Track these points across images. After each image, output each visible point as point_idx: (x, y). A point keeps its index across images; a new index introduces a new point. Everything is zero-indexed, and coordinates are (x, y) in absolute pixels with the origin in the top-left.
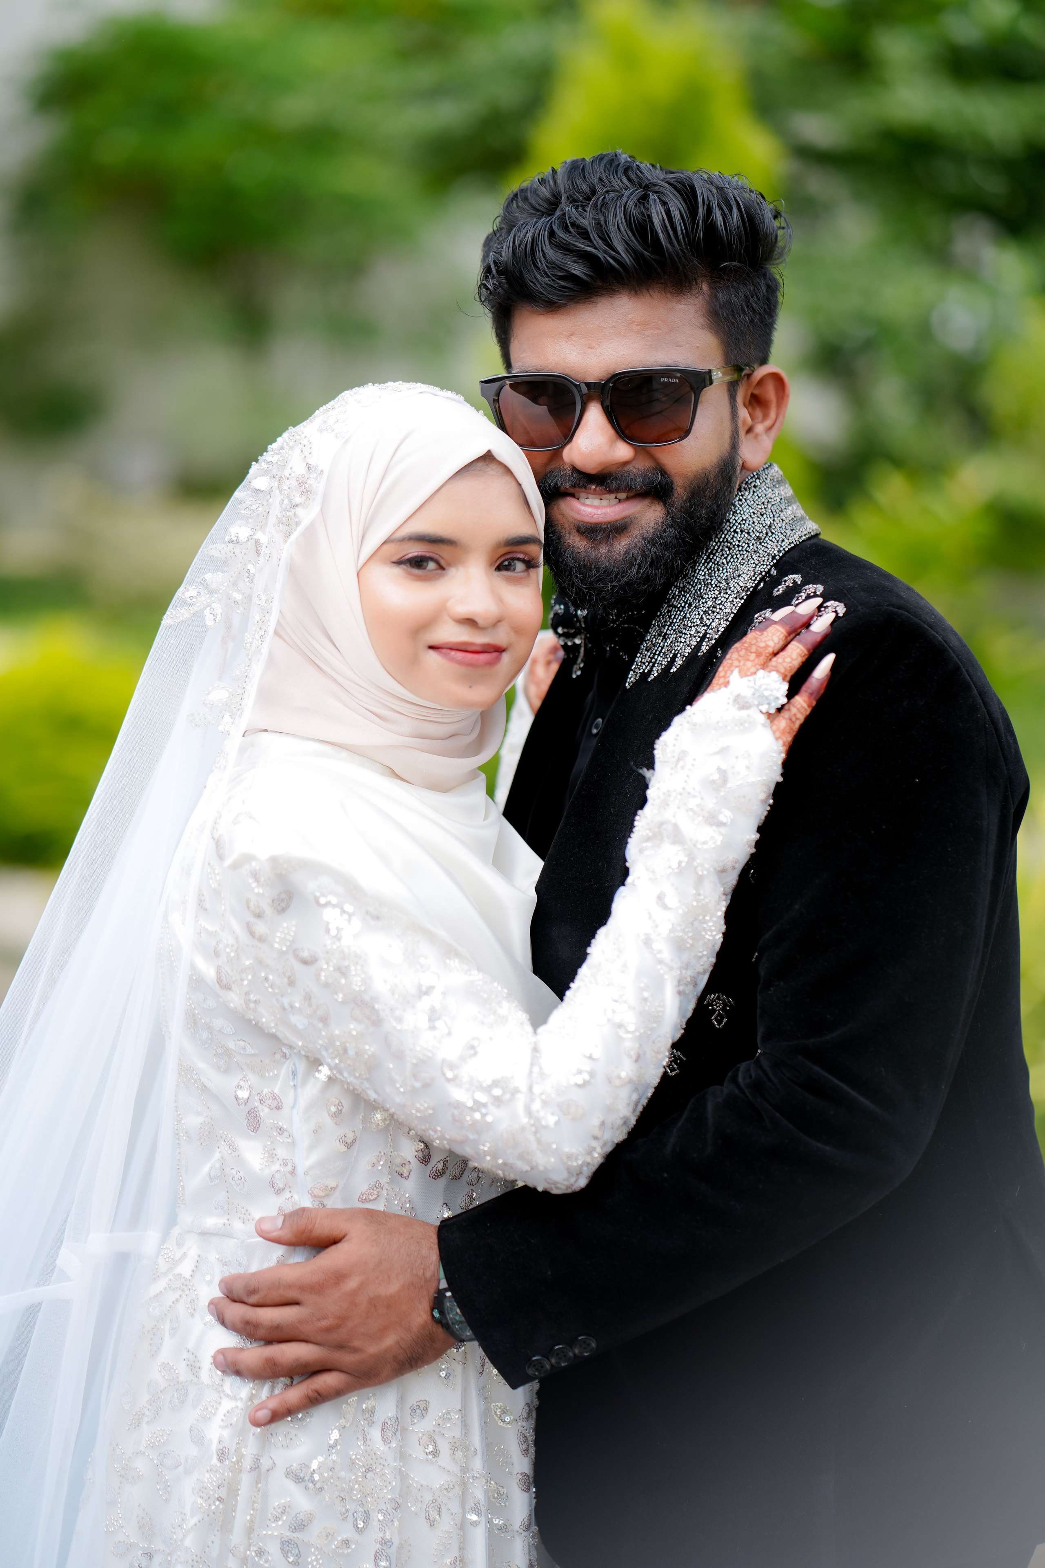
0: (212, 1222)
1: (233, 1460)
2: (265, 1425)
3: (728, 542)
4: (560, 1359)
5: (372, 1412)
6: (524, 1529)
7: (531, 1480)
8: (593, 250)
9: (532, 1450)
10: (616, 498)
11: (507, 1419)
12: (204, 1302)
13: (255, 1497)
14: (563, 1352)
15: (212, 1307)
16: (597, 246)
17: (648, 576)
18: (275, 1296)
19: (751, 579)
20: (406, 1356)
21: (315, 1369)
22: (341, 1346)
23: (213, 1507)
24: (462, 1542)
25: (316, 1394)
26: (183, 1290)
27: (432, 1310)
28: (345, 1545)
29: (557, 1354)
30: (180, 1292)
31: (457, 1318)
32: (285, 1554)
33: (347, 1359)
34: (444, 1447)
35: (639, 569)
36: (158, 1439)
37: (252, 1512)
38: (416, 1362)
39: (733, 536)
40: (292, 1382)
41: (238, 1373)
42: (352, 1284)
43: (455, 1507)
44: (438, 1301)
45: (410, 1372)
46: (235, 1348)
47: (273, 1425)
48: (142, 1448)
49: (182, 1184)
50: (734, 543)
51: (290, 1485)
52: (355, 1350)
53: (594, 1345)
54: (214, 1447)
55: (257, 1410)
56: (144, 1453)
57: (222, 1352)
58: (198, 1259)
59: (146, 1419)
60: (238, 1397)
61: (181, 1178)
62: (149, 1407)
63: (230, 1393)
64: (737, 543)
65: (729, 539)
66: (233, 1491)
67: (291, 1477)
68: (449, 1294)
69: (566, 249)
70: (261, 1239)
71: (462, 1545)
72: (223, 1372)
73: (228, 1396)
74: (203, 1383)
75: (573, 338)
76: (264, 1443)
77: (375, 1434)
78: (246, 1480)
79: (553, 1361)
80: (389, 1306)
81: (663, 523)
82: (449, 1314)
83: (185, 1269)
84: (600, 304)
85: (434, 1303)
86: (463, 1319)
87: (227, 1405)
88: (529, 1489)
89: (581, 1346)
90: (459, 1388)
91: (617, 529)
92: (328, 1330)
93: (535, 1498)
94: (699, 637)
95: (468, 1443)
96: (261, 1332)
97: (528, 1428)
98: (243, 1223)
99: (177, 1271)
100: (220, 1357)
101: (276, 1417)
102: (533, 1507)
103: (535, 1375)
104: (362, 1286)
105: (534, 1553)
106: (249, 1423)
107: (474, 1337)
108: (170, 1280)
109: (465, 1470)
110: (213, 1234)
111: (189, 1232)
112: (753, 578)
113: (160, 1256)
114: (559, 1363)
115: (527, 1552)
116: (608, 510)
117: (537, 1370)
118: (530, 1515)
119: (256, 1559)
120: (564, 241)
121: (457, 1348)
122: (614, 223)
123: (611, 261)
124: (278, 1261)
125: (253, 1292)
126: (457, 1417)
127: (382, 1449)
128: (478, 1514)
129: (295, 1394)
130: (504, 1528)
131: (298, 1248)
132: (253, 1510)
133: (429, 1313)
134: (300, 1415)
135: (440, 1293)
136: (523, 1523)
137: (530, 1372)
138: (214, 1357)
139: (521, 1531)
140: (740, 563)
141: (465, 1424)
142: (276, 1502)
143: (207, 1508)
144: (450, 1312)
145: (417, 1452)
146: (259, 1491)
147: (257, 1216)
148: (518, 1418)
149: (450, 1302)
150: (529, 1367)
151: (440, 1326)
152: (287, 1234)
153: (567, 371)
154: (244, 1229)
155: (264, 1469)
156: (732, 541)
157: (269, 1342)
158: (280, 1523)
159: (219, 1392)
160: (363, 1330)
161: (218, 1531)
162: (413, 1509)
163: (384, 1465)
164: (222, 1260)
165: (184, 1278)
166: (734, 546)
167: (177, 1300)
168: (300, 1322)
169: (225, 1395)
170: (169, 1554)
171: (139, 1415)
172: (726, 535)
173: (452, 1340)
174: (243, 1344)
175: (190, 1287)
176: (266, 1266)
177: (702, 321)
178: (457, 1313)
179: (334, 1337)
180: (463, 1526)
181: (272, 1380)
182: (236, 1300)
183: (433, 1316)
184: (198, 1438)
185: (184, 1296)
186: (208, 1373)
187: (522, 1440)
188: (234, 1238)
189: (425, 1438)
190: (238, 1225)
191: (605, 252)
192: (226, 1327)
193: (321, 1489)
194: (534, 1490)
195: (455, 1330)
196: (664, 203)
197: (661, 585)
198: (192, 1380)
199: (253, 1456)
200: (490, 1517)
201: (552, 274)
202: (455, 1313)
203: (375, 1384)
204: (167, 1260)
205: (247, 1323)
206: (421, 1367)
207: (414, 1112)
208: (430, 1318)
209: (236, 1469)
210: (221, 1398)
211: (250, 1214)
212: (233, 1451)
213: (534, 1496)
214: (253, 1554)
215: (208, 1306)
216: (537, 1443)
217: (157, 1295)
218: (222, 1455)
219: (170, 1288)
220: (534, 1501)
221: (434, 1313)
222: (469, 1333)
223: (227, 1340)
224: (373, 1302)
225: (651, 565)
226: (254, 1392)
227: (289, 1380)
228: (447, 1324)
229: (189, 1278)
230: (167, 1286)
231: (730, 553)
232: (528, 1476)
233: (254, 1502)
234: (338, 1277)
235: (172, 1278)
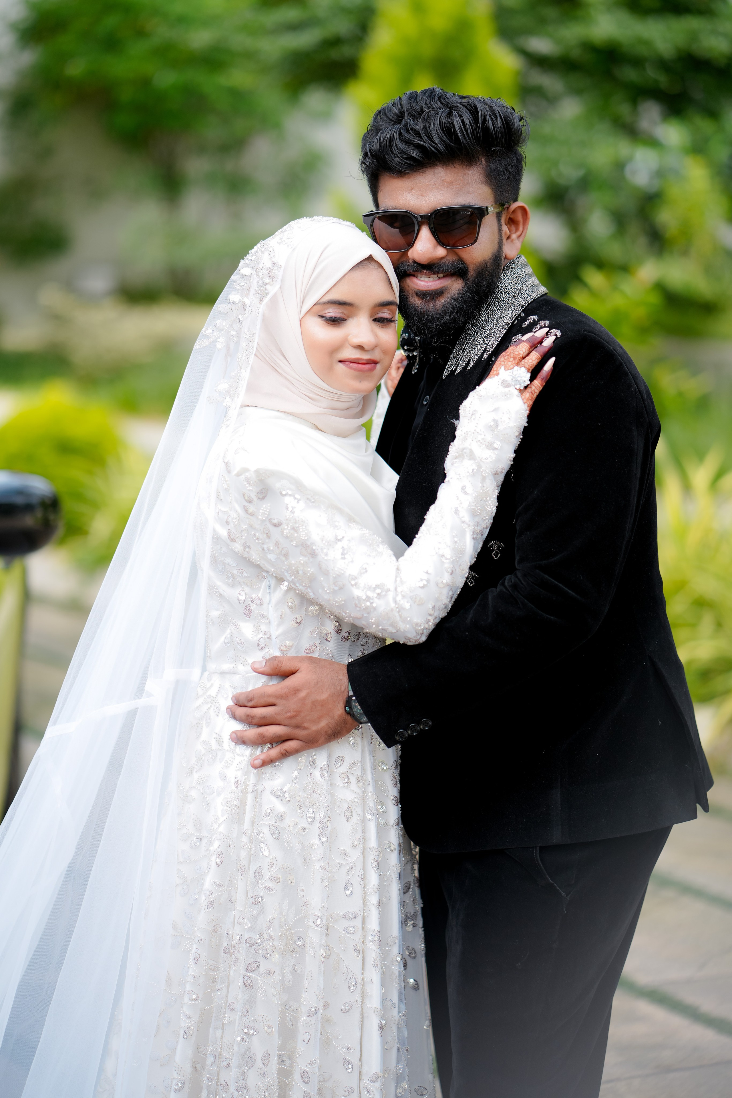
0: (226, 666)
1: (243, 788)
2: (259, 767)
3: (498, 299)
4: (413, 731)
5: (314, 762)
6: (396, 825)
7: (399, 800)
8: (423, 143)
9: (399, 785)
10: (437, 277)
11: (385, 768)
12: (223, 708)
13: (255, 805)
14: (414, 728)
15: (228, 710)
16: (425, 141)
17: (455, 319)
18: (262, 701)
19: (510, 318)
20: (332, 732)
21: (285, 739)
22: (298, 727)
23: (234, 811)
24: (363, 829)
25: (285, 751)
26: (212, 703)
27: (345, 708)
28: (302, 830)
29: (411, 729)
30: (210, 704)
31: (358, 711)
32: (272, 834)
33: (301, 733)
34: (353, 780)
35: (450, 315)
36: (202, 780)
37: (254, 813)
38: (337, 735)
39: (500, 296)
40: (272, 747)
41: (244, 743)
42: (303, 694)
43: (359, 810)
44: (348, 703)
45: (334, 740)
46: (242, 730)
47: (263, 768)
48: (194, 785)
49: (209, 648)
50: (501, 299)
51: (273, 799)
52: (305, 728)
53: (430, 723)
54: (233, 781)
55: (255, 760)
56: (195, 787)
57: (235, 732)
58: (219, 686)
59: (195, 770)
60: (244, 755)
61: (208, 645)
62: (197, 764)
63: (240, 753)
64: (502, 299)
65: (498, 297)
66: (243, 804)
67: (274, 795)
68: (354, 698)
69: (408, 143)
70: (256, 673)
71: (363, 831)
72: (236, 743)
73: (239, 755)
74: (225, 749)
75: (413, 191)
76: (259, 778)
77: (317, 773)
78: (250, 797)
79: (409, 732)
80: (322, 705)
81: (463, 290)
82: (354, 709)
83: (213, 692)
84: (427, 172)
85: (346, 704)
86: (362, 711)
87: (238, 759)
88: (398, 804)
89: (424, 724)
90: (360, 750)
91: (438, 294)
92: (291, 718)
93: (401, 810)
94: (482, 350)
95: (365, 778)
96: (255, 721)
97: (396, 773)
98: (244, 666)
99: (208, 694)
100: (234, 735)
101: (265, 763)
102: (400, 814)
103: (400, 740)
104: (308, 695)
105: (402, 839)
106: (251, 768)
107: (368, 721)
108: (205, 698)
109: (364, 792)
110: (227, 673)
111: (214, 673)
112: (512, 318)
113: (199, 687)
114: (412, 733)
115: (398, 837)
116: (433, 283)
117: (401, 737)
118: (398, 818)
119: (257, 836)
120: (407, 139)
121: (358, 729)
122: (434, 128)
123: (433, 149)
124: (263, 685)
125: (250, 700)
126: (359, 765)
127: (320, 780)
128: (372, 814)
129: (275, 752)
130: (386, 824)
131: (273, 677)
132: (254, 812)
133: (344, 709)
134: (277, 764)
135: (349, 698)
136: (395, 821)
137: (397, 738)
138: (231, 736)
139: (394, 826)
140: (504, 310)
141: (363, 769)
142: (266, 808)
143: (230, 811)
144: (354, 708)
145: (339, 783)
146: (257, 802)
147: (250, 661)
148: (390, 768)
149: (354, 702)
150: (396, 736)
151: (349, 716)
152: (267, 669)
153: (410, 209)
154: (244, 669)
155: (259, 791)
156: (500, 298)
157: (260, 726)
158: (269, 818)
159: (234, 753)
160: (309, 718)
161: (236, 823)
162: (338, 812)
163: (322, 789)
164: (232, 686)
165: (212, 697)
166: (501, 301)
167: (209, 708)
168: (276, 714)
169: (237, 754)
170: (210, 838)
171: (192, 768)
172: (496, 295)
173: (356, 723)
174: (245, 728)
175: (216, 701)
176: (256, 687)
177: (482, 179)
178: (358, 709)
179: (294, 721)
180: (364, 821)
181: (261, 745)
182: (242, 705)
183: (346, 710)
184: (224, 778)
185: (213, 706)
186: (228, 744)
187: (393, 779)
188: (239, 674)
189: (343, 776)
190: (241, 668)
191: (429, 144)
192: (236, 720)
193: (289, 801)
194: (400, 806)
195: (357, 717)
196: (461, 117)
197: (462, 323)
198: (219, 748)
199: (253, 784)
200: (378, 816)
201: (401, 157)
202: (357, 708)
203: (316, 747)
204: (202, 688)
205: (248, 716)
206: (339, 738)
207: (334, 603)
208: (344, 711)
209: (245, 791)
210: (235, 756)
211: (247, 661)
212: (243, 782)
213: (400, 809)
214: (256, 834)
215: (226, 710)
216: (401, 781)
217: (198, 707)
218: (237, 784)
219: (205, 702)
220: (400, 812)
221: (346, 709)
222: (365, 719)
223: (237, 726)
224: (314, 703)
225: (457, 313)
226: (252, 752)
227: (271, 745)
228: (353, 714)
229: (215, 696)
230: (203, 702)
231: (499, 305)
232: (397, 797)
233: (255, 808)
234: (296, 691)
235: (206, 697)
